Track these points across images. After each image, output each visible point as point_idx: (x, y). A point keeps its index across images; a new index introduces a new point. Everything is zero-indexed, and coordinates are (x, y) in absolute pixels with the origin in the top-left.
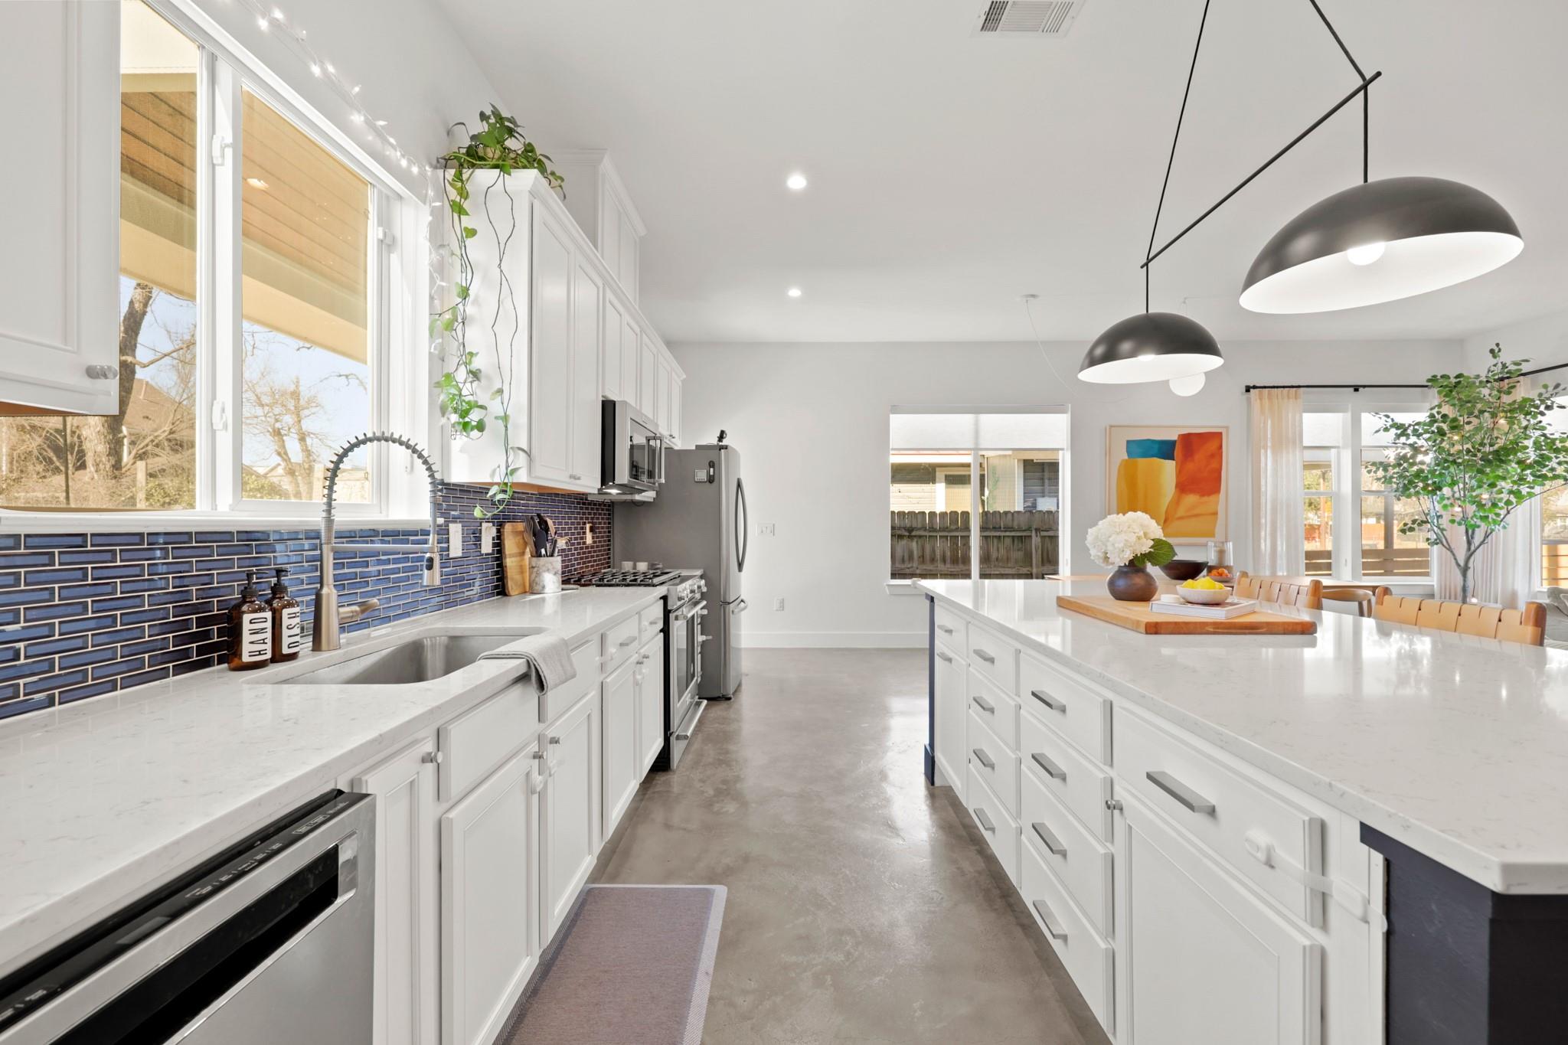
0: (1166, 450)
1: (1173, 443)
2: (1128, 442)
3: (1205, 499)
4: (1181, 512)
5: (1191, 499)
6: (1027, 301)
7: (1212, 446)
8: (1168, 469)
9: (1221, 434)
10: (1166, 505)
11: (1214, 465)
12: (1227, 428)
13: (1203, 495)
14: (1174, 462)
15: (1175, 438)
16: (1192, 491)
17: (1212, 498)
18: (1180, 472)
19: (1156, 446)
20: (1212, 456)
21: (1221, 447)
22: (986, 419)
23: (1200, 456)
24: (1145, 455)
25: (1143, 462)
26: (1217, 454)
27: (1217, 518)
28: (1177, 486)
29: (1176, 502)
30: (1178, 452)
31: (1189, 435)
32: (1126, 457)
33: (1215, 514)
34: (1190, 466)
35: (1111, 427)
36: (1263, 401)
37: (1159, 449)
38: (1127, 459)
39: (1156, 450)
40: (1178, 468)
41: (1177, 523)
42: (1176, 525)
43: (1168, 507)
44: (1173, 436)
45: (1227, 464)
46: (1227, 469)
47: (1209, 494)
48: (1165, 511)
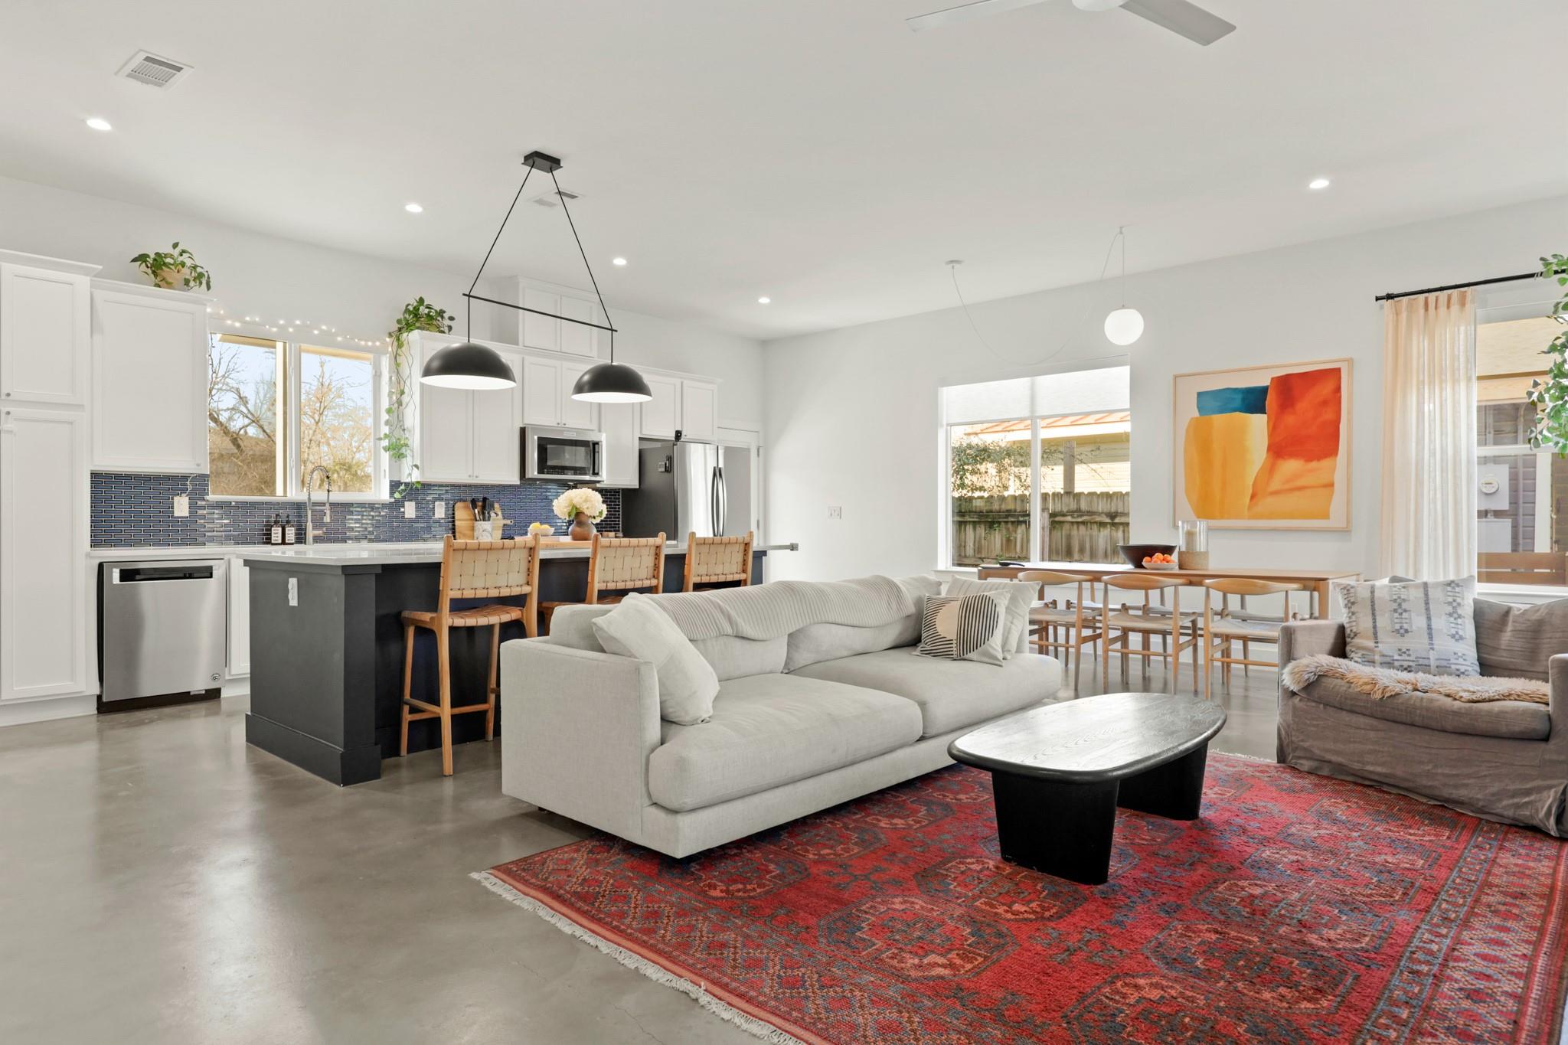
0: (1253, 401)
1: (1264, 391)
2: (1199, 394)
3: (1314, 464)
4: (1276, 484)
5: (1290, 466)
6: (953, 267)
7: (1325, 389)
8: (1258, 424)
9: (1338, 370)
10: (1255, 474)
11: (1328, 415)
12: (1350, 361)
13: (1310, 458)
14: (1265, 416)
15: (1266, 382)
16: (1293, 455)
17: (1325, 463)
18: (1273, 430)
19: (1239, 397)
20: (1325, 403)
21: (1338, 389)
22: (1046, 382)
23: (1304, 405)
24: (1224, 410)
25: (1219, 420)
26: (1334, 399)
27: (1333, 492)
28: (1269, 449)
29: (1270, 470)
30: (1271, 401)
31: (1288, 377)
32: (1196, 414)
33: (1331, 485)
34: (1290, 420)
35: (1176, 377)
36: (1404, 315)
37: (1243, 400)
38: (1197, 418)
39: (1238, 402)
40: (1271, 424)
41: (1270, 500)
42: (1268, 503)
43: (1256, 478)
44: (1263, 380)
45: (1349, 413)
46: (1349, 421)
47: (1319, 458)
48: (1251, 483)
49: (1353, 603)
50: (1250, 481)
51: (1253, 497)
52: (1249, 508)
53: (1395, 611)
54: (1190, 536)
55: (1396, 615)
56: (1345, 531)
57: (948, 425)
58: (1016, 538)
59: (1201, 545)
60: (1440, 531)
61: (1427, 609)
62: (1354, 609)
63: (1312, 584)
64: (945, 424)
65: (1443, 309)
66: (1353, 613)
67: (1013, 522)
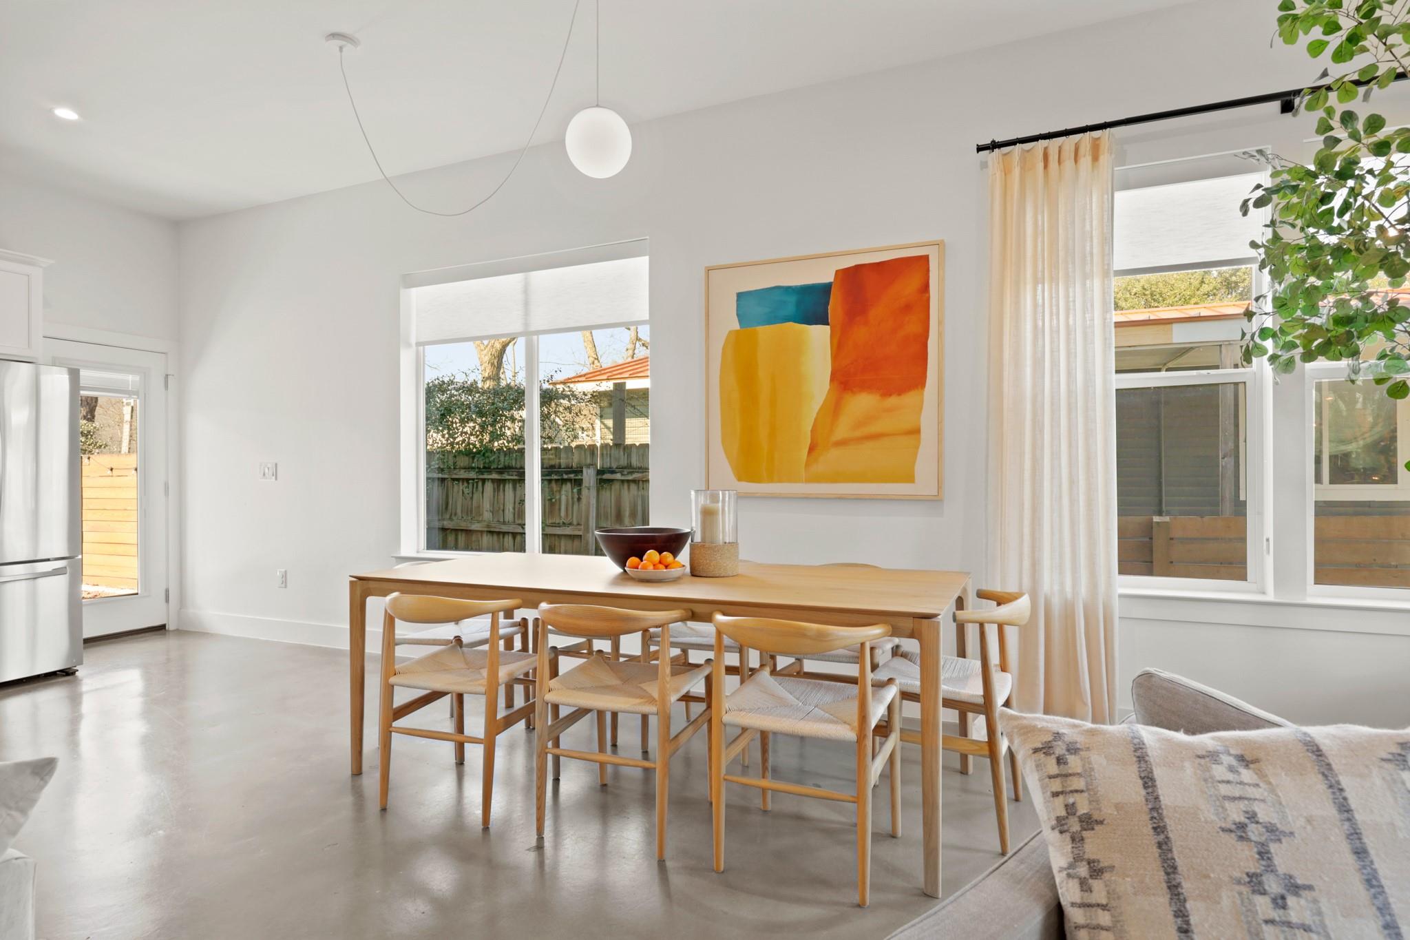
0: (811, 305)
1: (826, 289)
2: (740, 296)
3: (893, 401)
4: (842, 430)
5: (862, 403)
6: (341, 48)
7: (907, 287)
8: (819, 337)
9: (924, 260)
10: (814, 415)
11: (912, 327)
12: (939, 244)
13: (887, 393)
14: (828, 328)
15: (827, 277)
16: (865, 386)
17: (909, 398)
18: (838, 348)
19: (792, 299)
20: (907, 308)
21: (925, 288)
22: (542, 278)
23: (881, 312)
24: (772, 319)
25: (766, 333)
26: (920, 303)
27: (919, 440)
28: (833, 378)
29: (834, 408)
30: (835, 306)
31: (858, 268)
32: (736, 326)
33: (916, 432)
34: (861, 334)
35: (709, 270)
36: (1016, 172)
37: (799, 304)
38: (737, 331)
39: (790, 308)
40: (836, 341)
41: (834, 453)
42: (831, 458)
43: (816, 420)
44: (825, 275)
45: (940, 323)
46: (940, 335)
47: (901, 391)
48: (810, 428)
49: (1089, 822)
50: (807, 426)
51: (812, 449)
52: (808, 465)
53: (1255, 882)
54: (708, 515)
55: (1263, 905)
56: (935, 501)
57: (418, 344)
58: (560, 499)
59: (725, 530)
60: (1066, 501)
61: (1372, 881)
62: (1093, 846)
63: (908, 624)
64: (413, 341)
65: (1069, 163)
66: (1097, 871)
67: (557, 480)
